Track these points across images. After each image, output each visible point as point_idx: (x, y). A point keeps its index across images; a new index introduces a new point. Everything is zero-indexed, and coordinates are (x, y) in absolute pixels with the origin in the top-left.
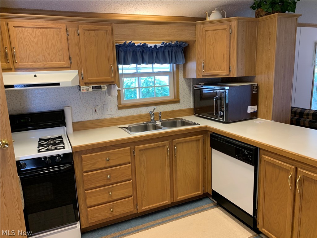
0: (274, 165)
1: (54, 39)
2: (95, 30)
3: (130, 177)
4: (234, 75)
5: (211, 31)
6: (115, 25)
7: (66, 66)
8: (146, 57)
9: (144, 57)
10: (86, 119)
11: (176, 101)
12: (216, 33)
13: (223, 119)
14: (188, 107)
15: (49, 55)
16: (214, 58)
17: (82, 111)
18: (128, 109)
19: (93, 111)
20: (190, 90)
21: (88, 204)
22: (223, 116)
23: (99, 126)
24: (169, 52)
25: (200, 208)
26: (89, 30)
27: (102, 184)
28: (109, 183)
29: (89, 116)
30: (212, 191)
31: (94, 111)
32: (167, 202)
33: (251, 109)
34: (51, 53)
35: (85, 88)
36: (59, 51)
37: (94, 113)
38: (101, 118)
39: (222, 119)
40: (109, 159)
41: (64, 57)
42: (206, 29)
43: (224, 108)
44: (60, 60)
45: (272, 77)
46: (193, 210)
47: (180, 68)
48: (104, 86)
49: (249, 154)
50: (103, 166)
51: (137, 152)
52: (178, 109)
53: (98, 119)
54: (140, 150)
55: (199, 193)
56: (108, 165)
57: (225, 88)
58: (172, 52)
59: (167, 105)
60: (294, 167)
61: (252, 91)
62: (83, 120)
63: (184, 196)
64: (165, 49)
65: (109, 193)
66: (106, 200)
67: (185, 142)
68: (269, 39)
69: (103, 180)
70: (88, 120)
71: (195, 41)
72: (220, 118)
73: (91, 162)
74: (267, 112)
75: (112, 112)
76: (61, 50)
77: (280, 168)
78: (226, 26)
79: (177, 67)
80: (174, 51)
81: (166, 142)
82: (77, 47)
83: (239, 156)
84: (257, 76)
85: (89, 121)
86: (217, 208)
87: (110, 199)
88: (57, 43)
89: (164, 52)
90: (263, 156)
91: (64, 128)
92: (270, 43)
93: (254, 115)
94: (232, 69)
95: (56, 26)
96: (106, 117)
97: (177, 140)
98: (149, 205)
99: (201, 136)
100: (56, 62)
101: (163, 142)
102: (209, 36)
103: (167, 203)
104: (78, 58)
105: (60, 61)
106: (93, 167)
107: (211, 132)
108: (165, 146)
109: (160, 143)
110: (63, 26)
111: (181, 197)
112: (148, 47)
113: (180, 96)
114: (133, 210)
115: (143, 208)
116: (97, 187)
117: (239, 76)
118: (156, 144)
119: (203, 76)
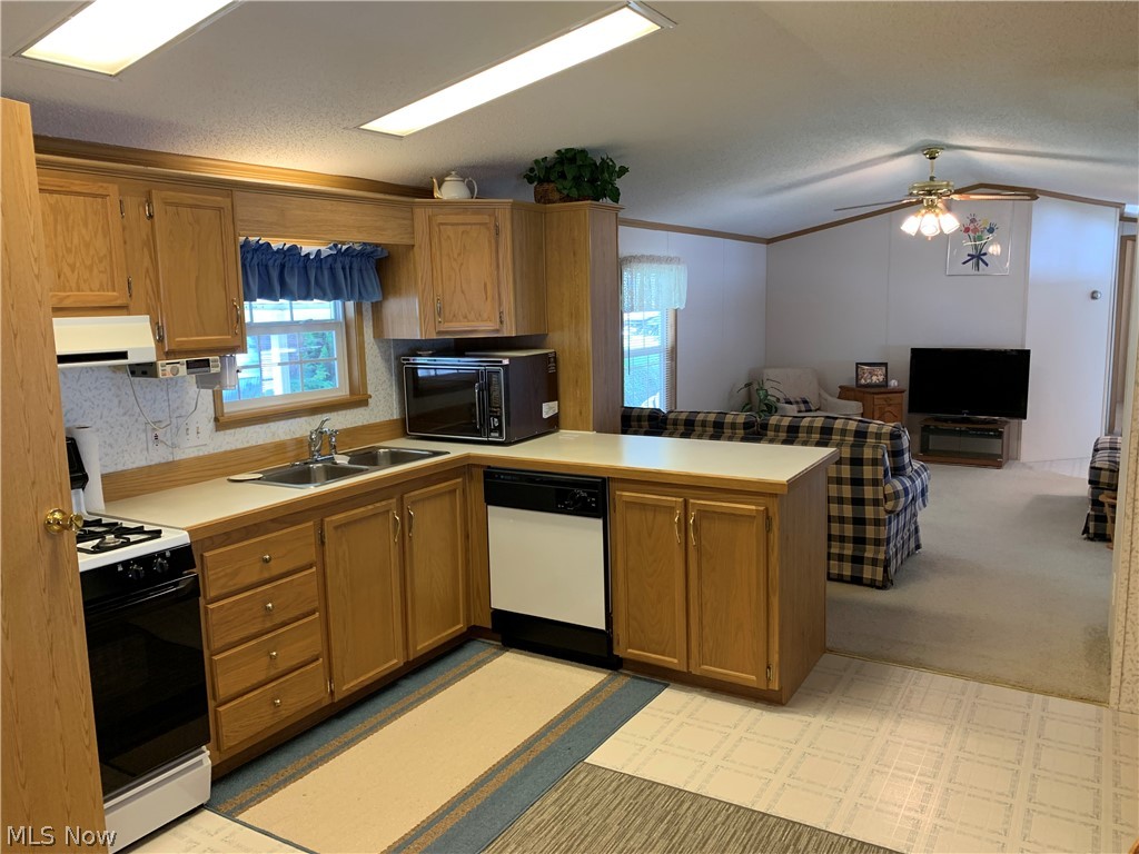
0: (643, 506)
1: (86, 225)
2: (191, 206)
3: (316, 604)
4: (509, 331)
5: (453, 225)
6: (238, 194)
7: (118, 303)
8: (293, 282)
9: (287, 279)
10: (130, 466)
11: (358, 400)
12: (463, 232)
13: (501, 435)
14: (388, 418)
15: (73, 272)
16: (463, 292)
17: (116, 440)
18: (243, 429)
19: (149, 438)
20: (390, 370)
21: (221, 693)
22: (499, 429)
23: (166, 484)
24: (344, 269)
25: (472, 662)
26: (177, 205)
27: (253, 630)
28: (268, 625)
29: (136, 457)
30: (492, 614)
31: (151, 435)
32: (395, 662)
33: (548, 410)
34: (78, 264)
35: (168, 367)
36: (101, 262)
37: (150, 445)
38: (171, 459)
39: (497, 435)
40: (270, 559)
41: (113, 277)
42: (440, 219)
43: (500, 408)
44: (101, 285)
45: (587, 337)
46: (456, 671)
47: (364, 313)
48: (215, 361)
49: (590, 495)
50: (255, 578)
51: (328, 531)
52: (365, 423)
53: (163, 461)
54: (336, 528)
55: (460, 627)
56: (266, 575)
57: (501, 362)
58: (351, 268)
59: (340, 413)
60: (681, 500)
61: (548, 369)
62: (120, 468)
63: (431, 642)
64: (335, 261)
65: (269, 653)
66: (262, 677)
67: (429, 498)
68: (574, 254)
69: (255, 618)
70: (135, 466)
71: (413, 246)
72: (492, 434)
73: (228, 571)
74: (581, 413)
75: (202, 440)
76: (105, 256)
77: (656, 508)
78: (486, 217)
79: (359, 310)
80: (355, 266)
81: (391, 501)
82: (145, 250)
83: (568, 505)
84: (550, 334)
85: (141, 469)
86: (507, 653)
87: (273, 672)
88: (95, 236)
89: (332, 269)
90: (618, 493)
91: (79, 493)
92: (575, 262)
93: (553, 425)
94: (506, 318)
95: (94, 188)
96: (184, 457)
97: (412, 494)
98: (357, 678)
99: (459, 480)
100: (91, 290)
101: (384, 503)
102: (449, 237)
103: (396, 664)
104: (148, 281)
105: (101, 288)
106: (231, 583)
107: (482, 466)
108: (388, 511)
109: (378, 505)
110: (113, 190)
111: (424, 643)
112: (303, 254)
113: (369, 387)
114: (323, 695)
115: (344, 688)
116: (242, 639)
117: (520, 334)
118: (370, 507)
119: (439, 333)
